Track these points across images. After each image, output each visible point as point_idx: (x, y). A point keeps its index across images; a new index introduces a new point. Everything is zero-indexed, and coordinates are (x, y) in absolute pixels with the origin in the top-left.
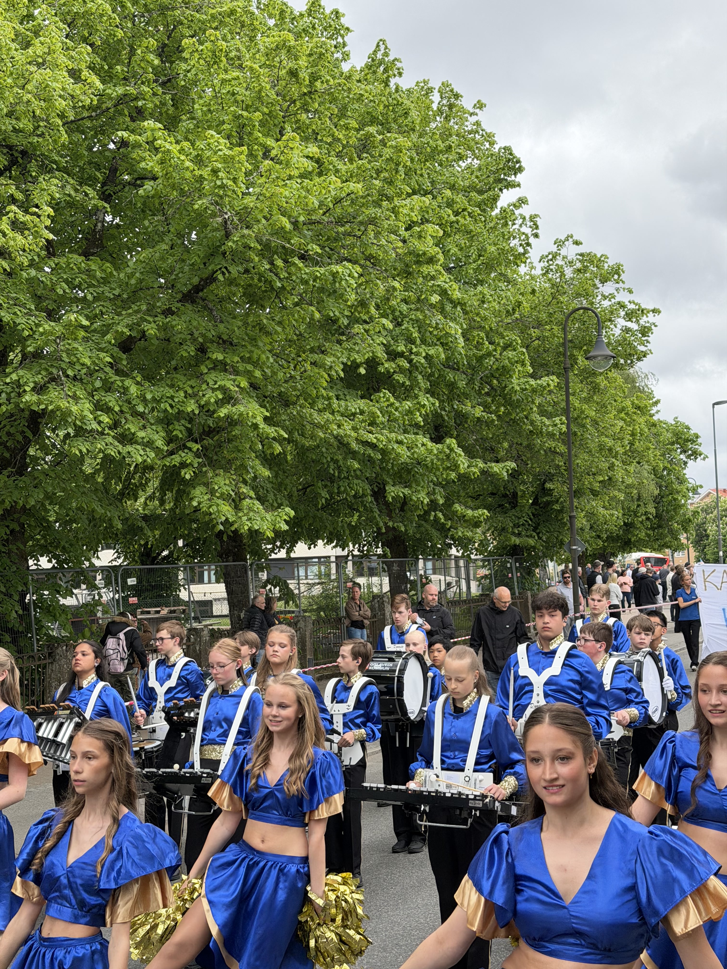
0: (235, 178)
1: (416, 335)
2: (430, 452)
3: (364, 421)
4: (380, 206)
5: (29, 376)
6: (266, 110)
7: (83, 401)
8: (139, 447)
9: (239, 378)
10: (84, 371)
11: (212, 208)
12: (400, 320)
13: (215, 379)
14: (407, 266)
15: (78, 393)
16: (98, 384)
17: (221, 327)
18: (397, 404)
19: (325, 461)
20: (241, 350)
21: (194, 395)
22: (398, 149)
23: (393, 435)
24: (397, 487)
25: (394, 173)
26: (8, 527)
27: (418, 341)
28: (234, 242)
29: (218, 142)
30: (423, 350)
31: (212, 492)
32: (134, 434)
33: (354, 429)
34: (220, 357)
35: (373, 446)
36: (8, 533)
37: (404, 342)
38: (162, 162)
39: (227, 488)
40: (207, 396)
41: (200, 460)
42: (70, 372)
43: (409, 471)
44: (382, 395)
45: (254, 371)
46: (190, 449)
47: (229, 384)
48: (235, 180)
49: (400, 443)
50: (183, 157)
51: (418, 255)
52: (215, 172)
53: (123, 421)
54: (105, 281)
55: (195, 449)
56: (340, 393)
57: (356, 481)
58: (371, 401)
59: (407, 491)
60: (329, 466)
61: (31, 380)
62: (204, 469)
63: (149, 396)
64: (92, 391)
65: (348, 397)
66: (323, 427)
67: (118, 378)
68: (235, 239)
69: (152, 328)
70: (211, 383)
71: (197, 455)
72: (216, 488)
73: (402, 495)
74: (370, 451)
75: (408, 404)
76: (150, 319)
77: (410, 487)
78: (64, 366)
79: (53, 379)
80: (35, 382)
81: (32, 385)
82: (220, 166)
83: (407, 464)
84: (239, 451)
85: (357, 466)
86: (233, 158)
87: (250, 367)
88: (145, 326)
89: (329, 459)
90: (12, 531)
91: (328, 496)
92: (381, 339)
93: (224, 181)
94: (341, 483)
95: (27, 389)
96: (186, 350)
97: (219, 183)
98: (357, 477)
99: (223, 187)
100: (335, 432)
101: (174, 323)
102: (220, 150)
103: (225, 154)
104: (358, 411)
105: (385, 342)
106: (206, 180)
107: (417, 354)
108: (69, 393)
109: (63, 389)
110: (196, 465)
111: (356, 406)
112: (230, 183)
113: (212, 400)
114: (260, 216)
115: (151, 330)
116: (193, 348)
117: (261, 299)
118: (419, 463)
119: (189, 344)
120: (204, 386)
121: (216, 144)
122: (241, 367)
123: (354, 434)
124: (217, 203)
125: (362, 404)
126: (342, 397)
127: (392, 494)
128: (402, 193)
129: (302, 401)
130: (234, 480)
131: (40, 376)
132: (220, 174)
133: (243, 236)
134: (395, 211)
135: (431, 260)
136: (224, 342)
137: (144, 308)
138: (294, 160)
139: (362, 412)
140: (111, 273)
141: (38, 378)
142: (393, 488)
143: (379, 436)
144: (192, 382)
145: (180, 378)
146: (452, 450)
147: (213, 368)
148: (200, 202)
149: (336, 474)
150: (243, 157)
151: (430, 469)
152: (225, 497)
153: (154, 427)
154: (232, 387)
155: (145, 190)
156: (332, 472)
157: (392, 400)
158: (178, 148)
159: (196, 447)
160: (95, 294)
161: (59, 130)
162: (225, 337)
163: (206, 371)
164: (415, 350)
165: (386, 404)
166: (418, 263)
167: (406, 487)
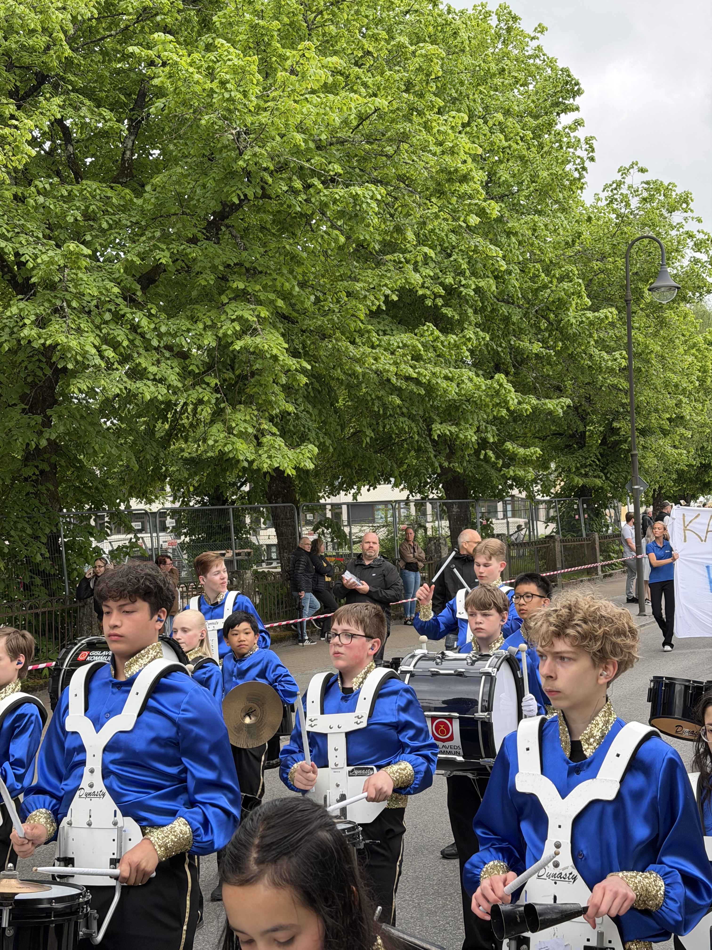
0: (244, 91)
1: (465, 266)
2: (478, 388)
3: (404, 355)
4: (410, 121)
5: (30, 308)
6: (286, 20)
7: (86, 334)
8: (149, 383)
9: (259, 308)
10: (94, 302)
11: (220, 123)
12: (449, 251)
13: (234, 309)
14: (439, 184)
15: (82, 325)
16: (108, 316)
17: (245, 254)
18: (443, 338)
19: (369, 398)
20: (264, 278)
21: (213, 326)
22: (428, 58)
23: (437, 369)
24: (444, 425)
25: (424, 84)
26: (37, 467)
27: (468, 273)
28: (245, 161)
29: (229, 52)
30: (472, 282)
31: (230, 430)
32: (145, 369)
33: (396, 363)
34: (241, 286)
35: (417, 382)
36: (37, 473)
37: (452, 274)
38: (170, 76)
39: (246, 425)
40: (224, 327)
41: (219, 396)
42: (74, 304)
43: (457, 408)
44: (425, 328)
45: (276, 300)
46: (208, 384)
47: (247, 315)
48: (245, 94)
49: (446, 378)
50: (191, 70)
51: (450, 173)
52: (223, 83)
53: (135, 355)
54: (124, 208)
55: (213, 385)
56: (387, 328)
57: (402, 419)
58: (416, 335)
59: (454, 429)
60: (373, 404)
61: (32, 312)
62: (222, 405)
63: (163, 329)
64: (101, 324)
65: (394, 332)
66: (359, 361)
67: (128, 310)
68: (246, 158)
69: (164, 257)
70: (230, 313)
71: (216, 390)
72: (234, 425)
73: (448, 433)
74: (413, 387)
75: (452, 338)
76: (164, 247)
77: (457, 425)
78: (68, 297)
79: (56, 311)
80: (36, 314)
81: (33, 318)
82: (228, 77)
83: (455, 400)
84: (261, 385)
85: (398, 401)
86: (243, 68)
87: (272, 296)
88: (158, 254)
89: (373, 397)
90: (42, 472)
91: (372, 435)
92: (427, 271)
93: (233, 94)
94: (386, 421)
95: (27, 322)
96: (206, 280)
97: (227, 95)
98: (403, 415)
99: (231, 100)
100: (374, 367)
101: (189, 250)
102: (229, 60)
103: (234, 65)
104: (401, 345)
105: (432, 274)
106: (216, 93)
107: (466, 286)
108: (72, 326)
109: (65, 322)
110: (213, 401)
111: (399, 340)
112: (239, 96)
113: (230, 332)
114: (274, 133)
115: (164, 258)
116: (212, 277)
117: (291, 226)
118: (468, 401)
119: (209, 273)
120: (223, 317)
121: (226, 53)
122: (262, 296)
123: (393, 369)
124: (226, 119)
125: (406, 338)
126: (389, 332)
127: (438, 432)
128: (434, 106)
129: (338, 334)
130: (256, 416)
131: (42, 308)
132: (228, 86)
133: (255, 155)
134: (427, 126)
135: (465, 178)
136: (248, 270)
137: (158, 234)
138: (311, 71)
139: (405, 346)
140: (131, 200)
141: (40, 310)
142: (439, 426)
143: (422, 371)
144: (213, 314)
145: (200, 310)
146: (501, 385)
147: (235, 299)
148: (207, 117)
149: (381, 412)
150: (254, 68)
151: (479, 406)
152: (242, 435)
153: (169, 362)
154: (250, 318)
155: (156, 107)
156: (377, 410)
157: (437, 333)
158: (189, 61)
159: (214, 381)
160: (111, 222)
161: (61, 45)
162: (247, 265)
163: (226, 301)
164: (463, 282)
165: (431, 338)
166: (450, 180)
167: (453, 425)
